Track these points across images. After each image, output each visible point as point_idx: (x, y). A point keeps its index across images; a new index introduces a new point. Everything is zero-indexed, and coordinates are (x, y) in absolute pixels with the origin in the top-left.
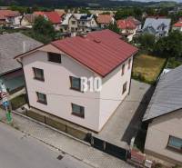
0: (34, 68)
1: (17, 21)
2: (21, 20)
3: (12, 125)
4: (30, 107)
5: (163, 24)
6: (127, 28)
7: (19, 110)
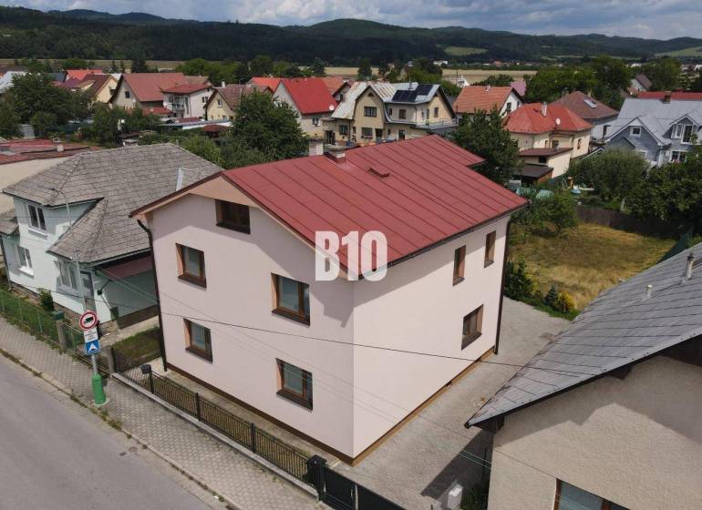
0: (181, 248)
1: (195, 105)
2: (208, 103)
3: (104, 415)
4: (167, 366)
5: (686, 120)
6: (555, 132)
7: (136, 373)
